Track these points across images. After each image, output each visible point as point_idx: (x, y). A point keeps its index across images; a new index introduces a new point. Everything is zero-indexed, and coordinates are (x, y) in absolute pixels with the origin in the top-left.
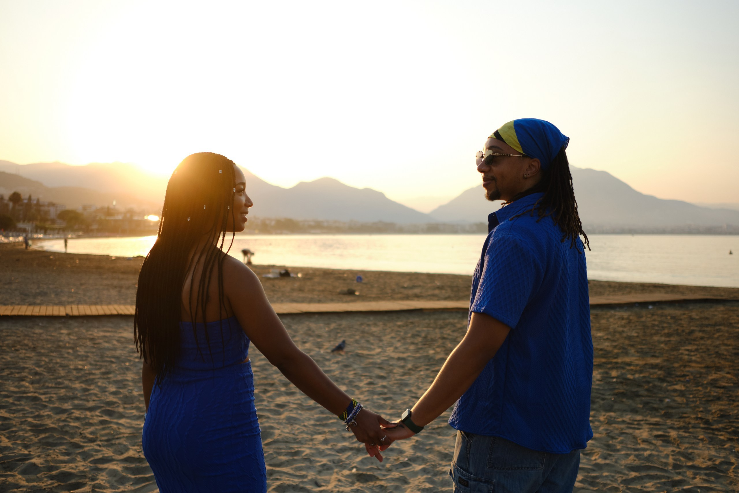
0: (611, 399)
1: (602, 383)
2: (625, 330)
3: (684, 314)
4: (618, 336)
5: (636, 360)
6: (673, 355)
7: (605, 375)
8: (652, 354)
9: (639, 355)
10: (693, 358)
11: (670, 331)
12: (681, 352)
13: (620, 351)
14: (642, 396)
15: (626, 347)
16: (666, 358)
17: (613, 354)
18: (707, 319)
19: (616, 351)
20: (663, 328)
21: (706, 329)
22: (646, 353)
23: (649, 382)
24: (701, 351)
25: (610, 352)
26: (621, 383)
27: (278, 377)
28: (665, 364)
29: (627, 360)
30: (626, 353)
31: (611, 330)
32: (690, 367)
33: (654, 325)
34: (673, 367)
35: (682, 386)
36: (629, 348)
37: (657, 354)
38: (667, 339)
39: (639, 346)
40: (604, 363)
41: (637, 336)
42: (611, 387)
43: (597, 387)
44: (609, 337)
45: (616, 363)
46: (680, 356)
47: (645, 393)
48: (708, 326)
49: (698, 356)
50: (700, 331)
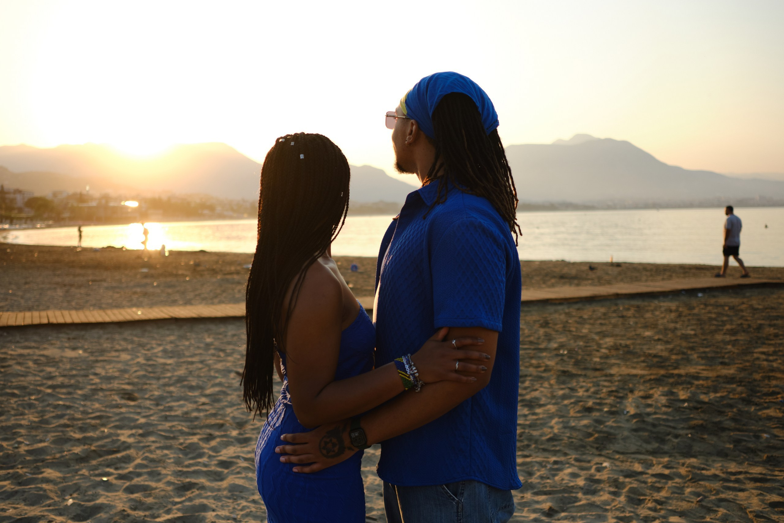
0: (687, 434)
1: (670, 410)
2: (678, 326)
3: (743, 303)
4: (670, 335)
5: (703, 370)
6: (748, 361)
7: (672, 398)
8: (721, 360)
9: (703, 362)
10: (775, 365)
11: (734, 327)
12: (756, 355)
13: (679, 357)
14: (729, 429)
15: (685, 350)
16: (740, 366)
17: (672, 361)
18: (772, 308)
19: (674, 357)
20: (724, 323)
21: (775, 322)
22: (713, 358)
23: (731, 406)
24: (781, 353)
25: (666, 359)
26: (696, 408)
27: (232, 412)
28: (742, 375)
29: (692, 370)
30: (688, 361)
31: (661, 327)
32: (776, 378)
33: (711, 319)
34: (755, 380)
35: (778, 411)
36: (689, 352)
37: (727, 361)
38: (733, 338)
39: (702, 350)
40: (663, 376)
41: (695, 335)
42: (684, 417)
43: (665, 417)
44: (661, 337)
45: (679, 376)
46: (757, 362)
47: (732, 425)
48: (777, 318)
49: (779, 361)
50: (770, 326)
